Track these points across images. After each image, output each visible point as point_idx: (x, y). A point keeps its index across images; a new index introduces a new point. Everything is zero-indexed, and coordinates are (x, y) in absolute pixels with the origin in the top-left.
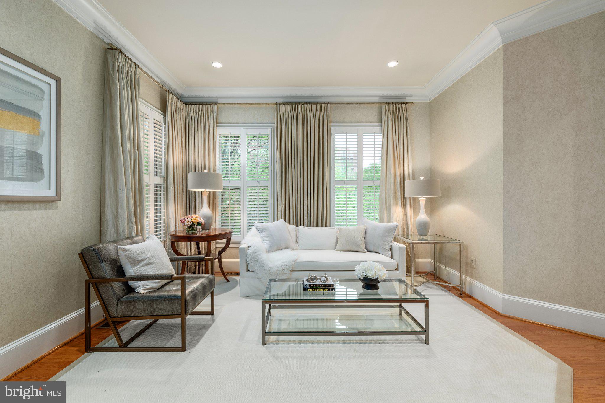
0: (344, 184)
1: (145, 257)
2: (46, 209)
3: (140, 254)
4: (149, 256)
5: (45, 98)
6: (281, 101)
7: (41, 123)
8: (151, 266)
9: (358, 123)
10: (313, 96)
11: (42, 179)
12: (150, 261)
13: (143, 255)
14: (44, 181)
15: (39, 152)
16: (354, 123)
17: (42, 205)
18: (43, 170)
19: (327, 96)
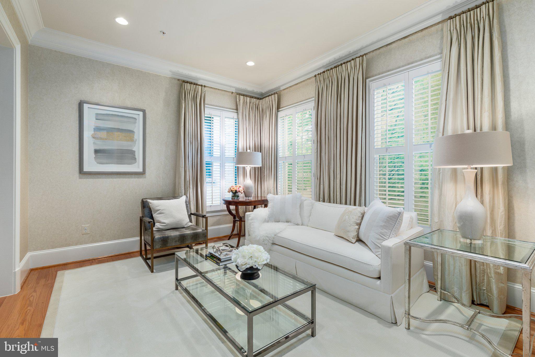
0: (386, 152)
1: (160, 209)
2: (138, 178)
3: (157, 207)
4: (162, 208)
5: (137, 122)
6: (322, 71)
7: (134, 135)
8: (162, 215)
9: (409, 64)
10: (351, 52)
11: (135, 163)
12: (162, 211)
13: (158, 207)
14: (136, 164)
15: (133, 149)
16: (403, 66)
17: (136, 176)
18: (136, 158)
19: (367, 46)
